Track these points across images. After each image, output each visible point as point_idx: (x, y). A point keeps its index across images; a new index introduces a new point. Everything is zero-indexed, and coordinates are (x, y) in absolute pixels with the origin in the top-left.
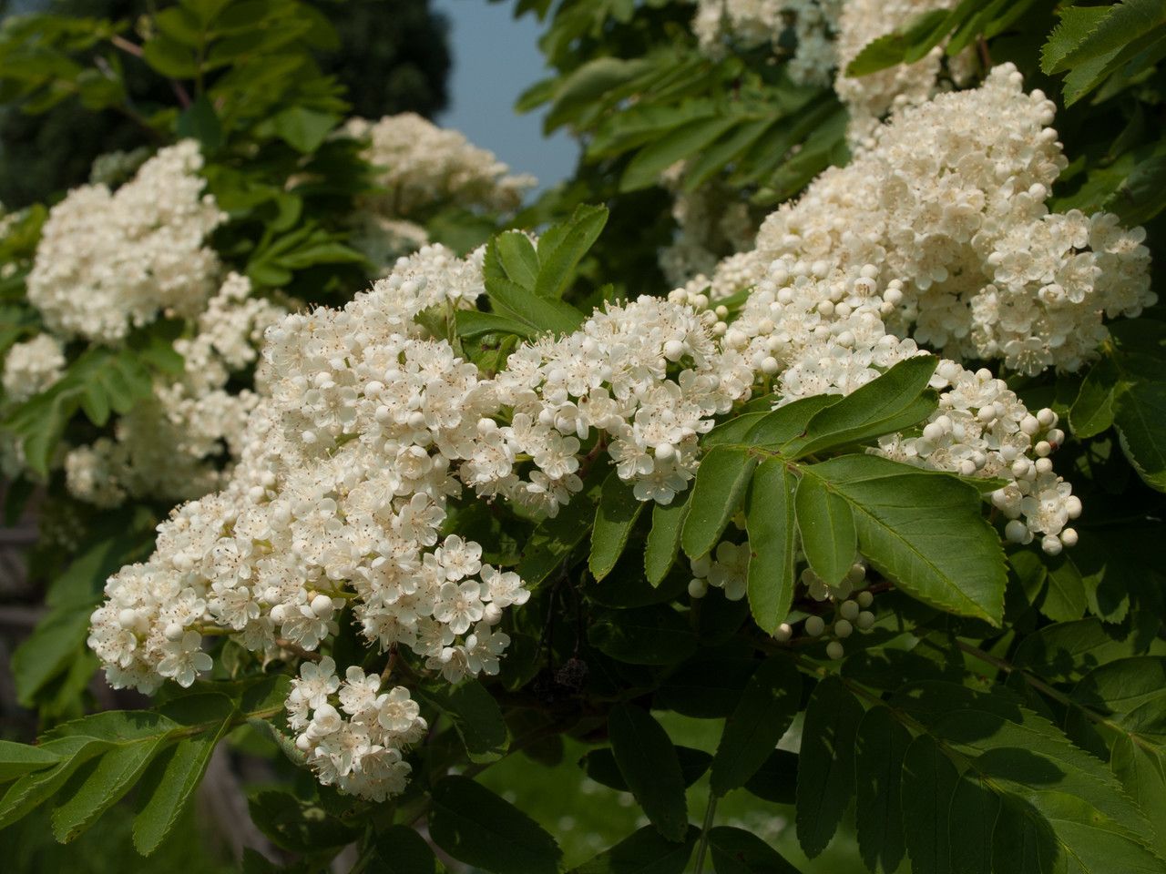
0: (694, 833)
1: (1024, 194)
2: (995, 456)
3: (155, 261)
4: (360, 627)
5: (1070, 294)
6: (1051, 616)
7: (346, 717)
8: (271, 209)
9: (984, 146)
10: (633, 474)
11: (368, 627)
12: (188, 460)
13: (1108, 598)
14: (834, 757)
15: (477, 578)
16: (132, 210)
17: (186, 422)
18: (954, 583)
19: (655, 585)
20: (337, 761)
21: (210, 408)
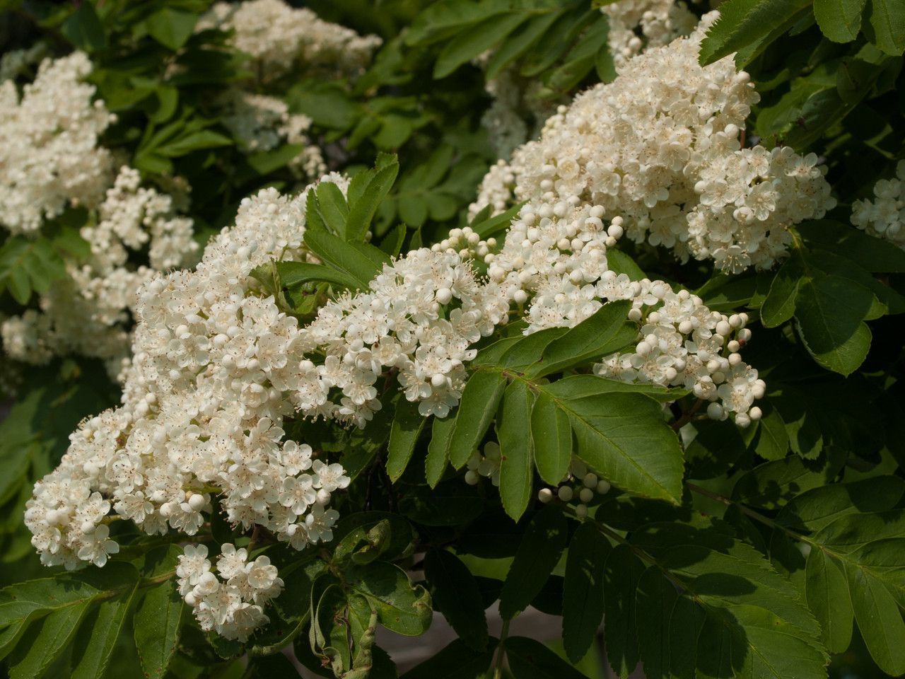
0: (493, 642)
1: (720, 133)
2: (694, 359)
3: (59, 163)
4: (226, 515)
5: (758, 213)
6: (764, 456)
7: (222, 580)
8: (153, 102)
9: (690, 94)
10: (416, 398)
11: (232, 516)
12: (101, 328)
13: (806, 439)
14: (593, 581)
15: (310, 471)
16: (36, 118)
17: (96, 297)
18: (648, 473)
19: (433, 487)
20: (216, 614)
21: (114, 285)
